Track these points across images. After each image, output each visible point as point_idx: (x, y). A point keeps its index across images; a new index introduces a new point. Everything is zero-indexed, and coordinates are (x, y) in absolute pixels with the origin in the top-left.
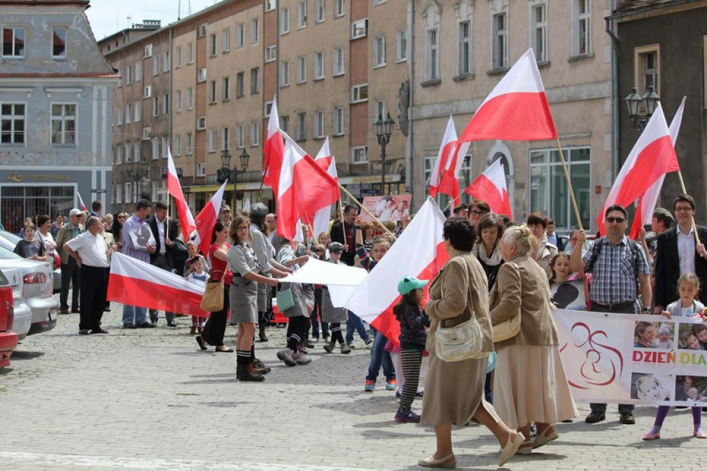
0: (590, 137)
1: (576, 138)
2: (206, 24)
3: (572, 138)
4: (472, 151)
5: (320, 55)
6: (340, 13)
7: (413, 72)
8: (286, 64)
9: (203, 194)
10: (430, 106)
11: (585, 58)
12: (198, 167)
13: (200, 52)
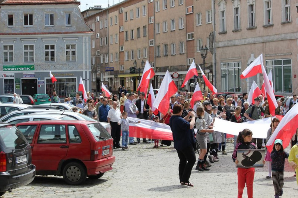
0: (291, 55)
1: (285, 55)
2: (123, 8)
3: (283, 55)
4: (241, 61)
5: (173, 20)
6: (181, 3)
7: (215, 28)
8: (158, 24)
9: (123, 78)
10: (222, 42)
11: (288, 23)
12: (121, 66)
13: (120, 19)
